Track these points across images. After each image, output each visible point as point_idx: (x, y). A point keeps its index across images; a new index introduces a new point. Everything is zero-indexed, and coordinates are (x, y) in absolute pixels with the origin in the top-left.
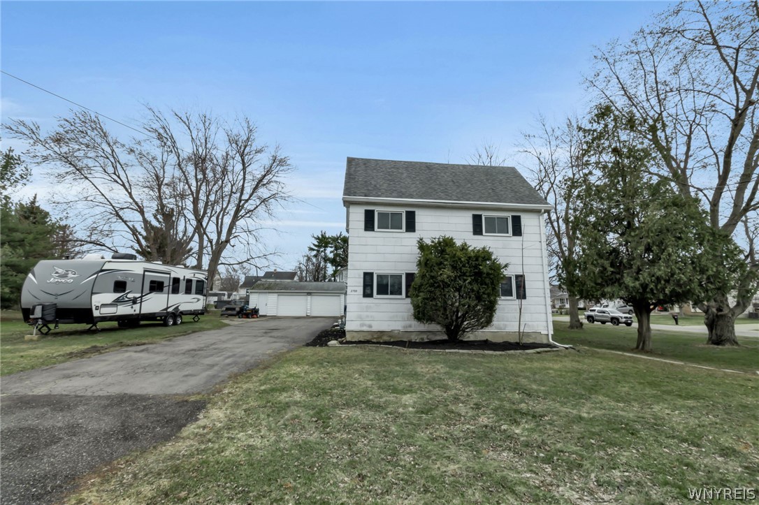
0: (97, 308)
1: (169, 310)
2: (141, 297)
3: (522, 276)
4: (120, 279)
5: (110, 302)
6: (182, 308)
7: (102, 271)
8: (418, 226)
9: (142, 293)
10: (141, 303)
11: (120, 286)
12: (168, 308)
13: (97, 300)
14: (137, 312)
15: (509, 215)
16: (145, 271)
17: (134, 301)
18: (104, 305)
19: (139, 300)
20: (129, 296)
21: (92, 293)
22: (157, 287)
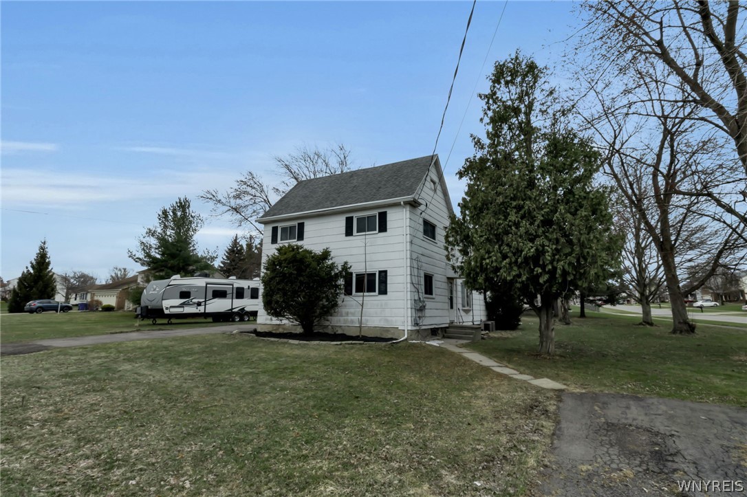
0: (167, 308)
1: (233, 310)
2: (205, 301)
3: (385, 272)
4: (184, 290)
5: (177, 305)
6: (247, 309)
7: (169, 285)
8: (306, 235)
9: (206, 298)
10: (205, 305)
11: (185, 295)
12: (232, 309)
13: (166, 304)
14: (203, 311)
15: (376, 212)
16: (207, 284)
17: (199, 304)
18: (172, 307)
19: (203, 304)
20: (193, 301)
21: (163, 299)
22: (219, 294)
